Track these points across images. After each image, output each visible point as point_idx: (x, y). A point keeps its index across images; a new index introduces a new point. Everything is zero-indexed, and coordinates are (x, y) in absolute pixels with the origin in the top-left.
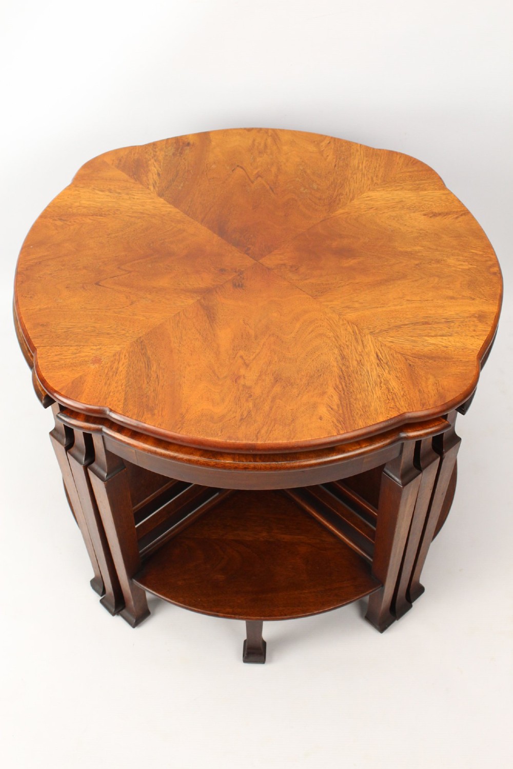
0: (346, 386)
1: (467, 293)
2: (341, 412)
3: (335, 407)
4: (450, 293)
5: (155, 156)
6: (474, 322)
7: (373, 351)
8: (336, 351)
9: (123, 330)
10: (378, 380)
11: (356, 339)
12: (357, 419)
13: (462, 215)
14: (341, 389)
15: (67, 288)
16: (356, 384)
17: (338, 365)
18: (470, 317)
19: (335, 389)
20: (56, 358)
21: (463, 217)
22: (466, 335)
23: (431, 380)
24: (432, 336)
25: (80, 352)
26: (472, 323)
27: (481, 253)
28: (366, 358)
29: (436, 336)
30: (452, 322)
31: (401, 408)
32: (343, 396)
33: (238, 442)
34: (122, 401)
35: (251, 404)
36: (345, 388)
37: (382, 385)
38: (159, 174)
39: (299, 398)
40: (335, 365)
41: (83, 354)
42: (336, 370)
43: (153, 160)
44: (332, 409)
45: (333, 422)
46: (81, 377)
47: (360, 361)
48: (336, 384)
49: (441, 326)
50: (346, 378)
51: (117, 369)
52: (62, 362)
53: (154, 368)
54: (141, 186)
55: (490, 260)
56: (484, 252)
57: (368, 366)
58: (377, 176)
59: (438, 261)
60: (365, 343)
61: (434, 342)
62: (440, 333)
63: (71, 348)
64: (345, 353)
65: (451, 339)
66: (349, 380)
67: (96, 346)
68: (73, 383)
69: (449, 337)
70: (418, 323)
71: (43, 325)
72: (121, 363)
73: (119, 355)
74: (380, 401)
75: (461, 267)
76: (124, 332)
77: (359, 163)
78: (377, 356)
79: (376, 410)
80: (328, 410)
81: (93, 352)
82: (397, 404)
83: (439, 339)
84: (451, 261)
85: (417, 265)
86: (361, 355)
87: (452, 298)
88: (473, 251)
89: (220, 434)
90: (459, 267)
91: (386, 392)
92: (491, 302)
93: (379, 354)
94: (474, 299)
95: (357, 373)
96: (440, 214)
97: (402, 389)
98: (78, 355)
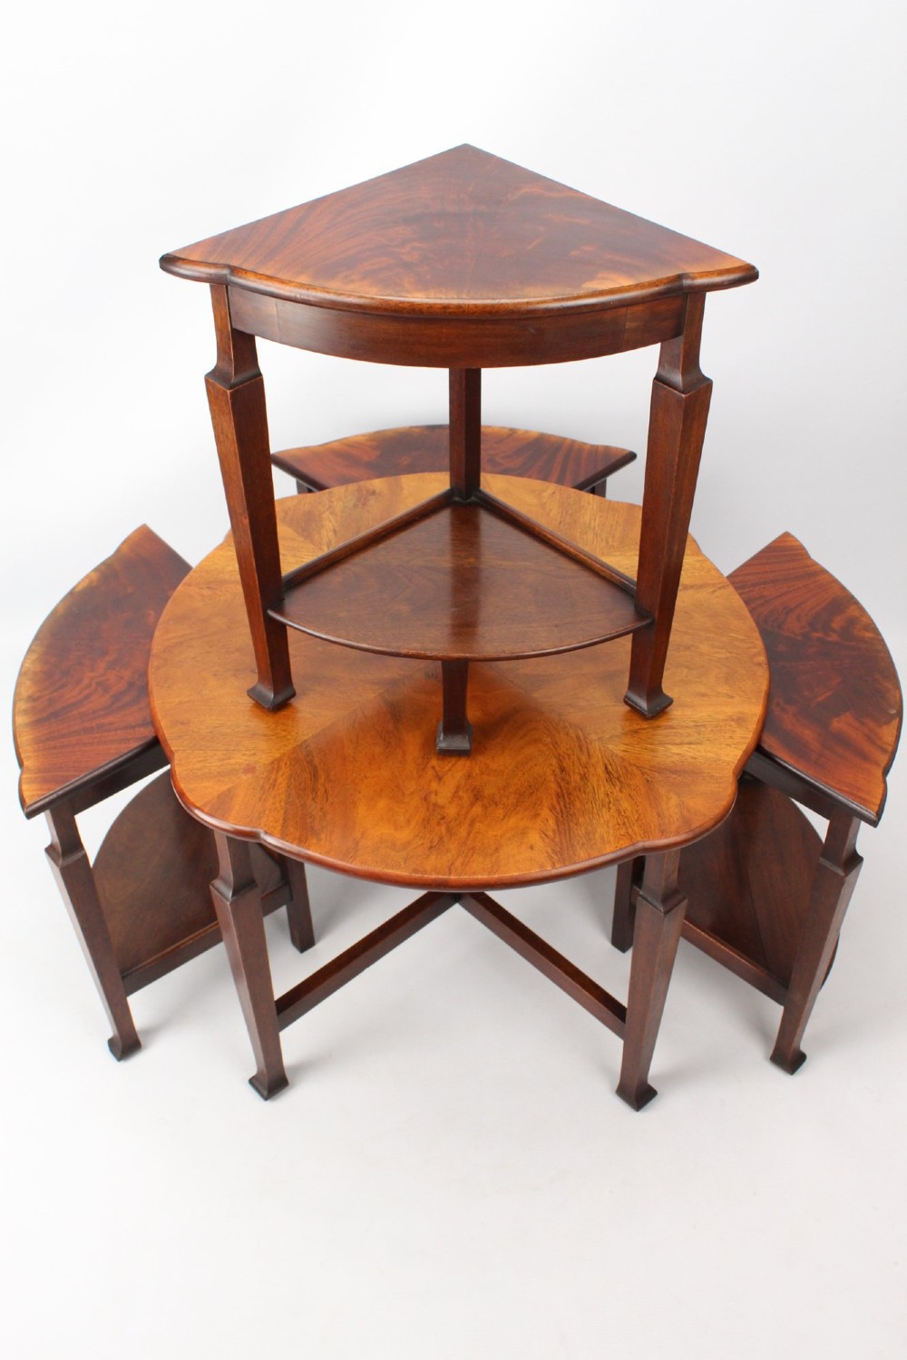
0: (565, 806)
1: (724, 689)
2: (557, 839)
3: (550, 833)
4: (702, 689)
5: (330, 507)
6: (730, 726)
7: (601, 763)
8: (554, 762)
9: (284, 730)
10: (607, 800)
11: (580, 747)
12: (578, 849)
13: (720, 588)
14: (559, 810)
15: (214, 675)
16: (578, 805)
17: (556, 780)
18: (726, 720)
19: (551, 810)
20: (198, 766)
21: (722, 590)
22: (721, 744)
23: (674, 800)
24: (677, 744)
25: (229, 758)
26: (728, 728)
27: (743, 638)
28: (592, 770)
29: (681, 744)
30: (704, 726)
31: (634, 836)
32: (561, 819)
33: (426, 876)
34: (281, 822)
35: (443, 829)
36: (563, 808)
37: (611, 806)
38: (335, 531)
39: (505, 821)
40: (553, 779)
41: (233, 761)
42: (553, 786)
43: (327, 513)
44: (546, 835)
45: (547, 852)
46: (229, 790)
47: (585, 774)
48: (552, 804)
49: (689, 731)
50: (566, 796)
51: (276, 780)
52: (206, 770)
53: (322, 780)
54: (311, 546)
55: (754, 647)
57: (594, 780)
58: (613, 537)
59: (688, 648)
60: (591, 751)
61: (679, 752)
62: (687, 740)
63: (219, 753)
64: (565, 765)
65: (700, 747)
66: (570, 799)
67: (250, 750)
68: (219, 797)
71: (182, 723)
72: (281, 773)
73: (278, 763)
74: (608, 826)
75: (717, 655)
76: (284, 733)
77: (590, 520)
78: (606, 768)
79: (602, 838)
80: (541, 837)
81: (244, 758)
82: (630, 830)
83: (685, 748)
84: (704, 648)
86: (586, 767)
87: (704, 695)
88: (732, 635)
89: (403, 866)
90: (714, 655)
91: (616, 815)
92: (754, 700)
93: (610, 768)
94: (731, 697)
95: (580, 790)
96: (692, 587)
97: (637, 811)
98: (226, 761)
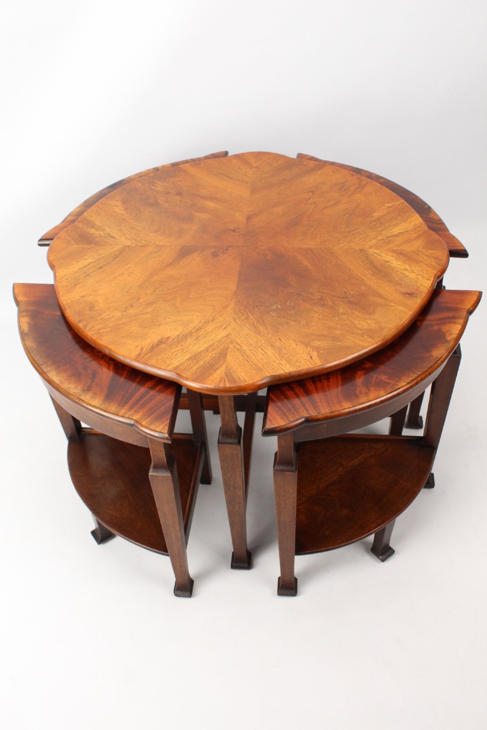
1: (89, 298)
4: (100, 292)
24: (91, 263)
25: (270, 166)
26: (72, 282)
27: (101, 331)
28: (121, 235)
29: (89, 264)
30: (85, 277)
49: (90, 271)
53: (225, 178)
55: (90, 329)
56: (100, 333)
57: (115, 231)
60: (128, 241)
61: (87, 260)
62: (88, 267)
64: (134, 230)
66: (118, 221)
67: (266, 172)
69: (80, 267)
70: (106, 265)
72: (244, 172)
75: (107, 313)
85: (139, 299)
90: (109, 313)
94: (82, 297)
96: (157, 345)
